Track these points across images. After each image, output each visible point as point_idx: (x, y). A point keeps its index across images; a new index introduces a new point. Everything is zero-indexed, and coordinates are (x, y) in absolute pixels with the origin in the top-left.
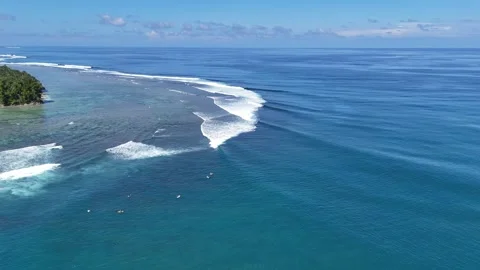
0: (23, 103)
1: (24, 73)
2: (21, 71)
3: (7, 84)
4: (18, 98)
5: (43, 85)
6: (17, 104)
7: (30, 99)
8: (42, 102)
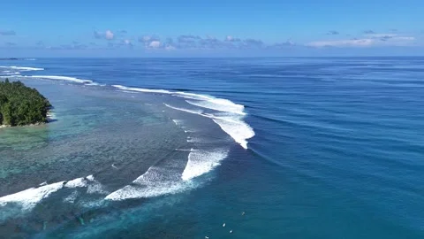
0: (28, 123)
1: (34, 91)
2: (32, 88)
3: (15, 105)
4: (24, 119)
5: (50, 102)
6: (23, 124)
7: (35, 120)
8: (47, 121)
